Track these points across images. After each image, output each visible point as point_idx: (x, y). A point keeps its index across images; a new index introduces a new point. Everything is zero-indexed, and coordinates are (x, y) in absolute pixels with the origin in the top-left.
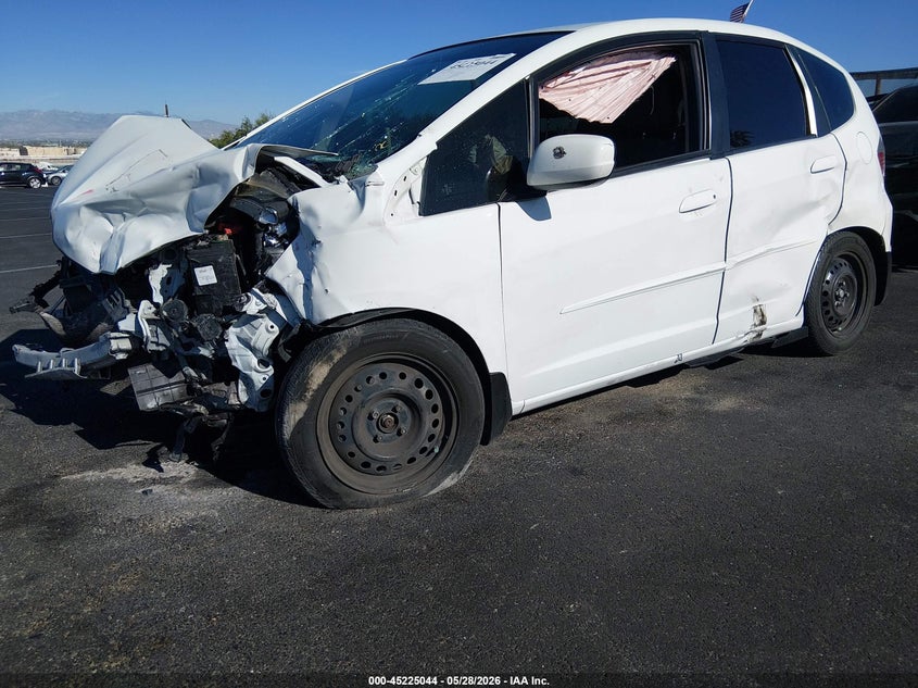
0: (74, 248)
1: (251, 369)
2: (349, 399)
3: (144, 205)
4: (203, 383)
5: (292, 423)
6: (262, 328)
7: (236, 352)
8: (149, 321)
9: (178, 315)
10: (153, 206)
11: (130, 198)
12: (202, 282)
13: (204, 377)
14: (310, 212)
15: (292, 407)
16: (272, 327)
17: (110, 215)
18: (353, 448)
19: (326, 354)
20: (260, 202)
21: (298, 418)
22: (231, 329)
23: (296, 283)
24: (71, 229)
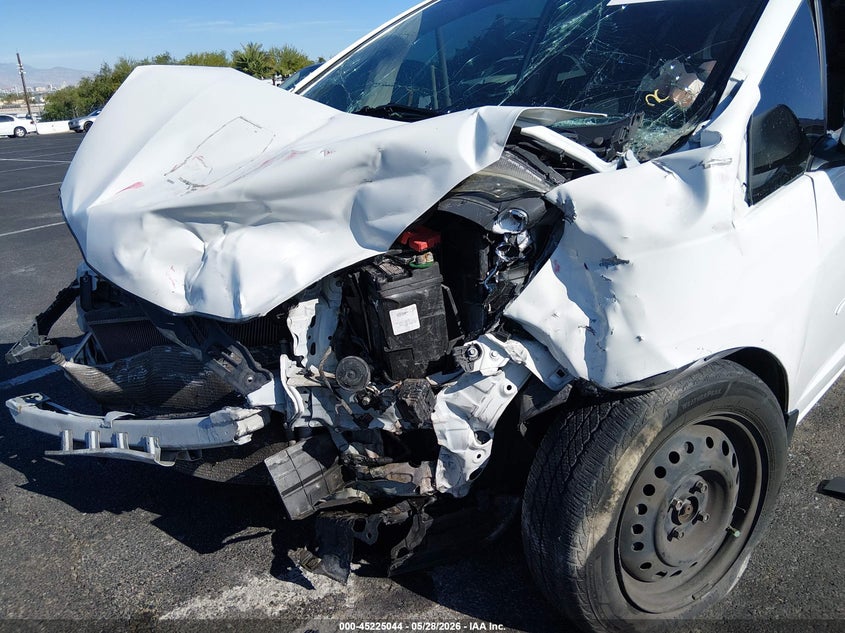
0: (136, 277)
1: (465, 446)
2: (649, 490)
3: (267, 209)
4: (373, 464)
5: (590, 546)
6: (495, 392)
7: (446, 427)
8: (302, 390)
9: (356, 381)
10: (283, 210)
11: (243, 199)
12: (398, 330)
13: (372, 454)
14: (598, 212)
15: (587, 522)
16: (509, 388)
17: (199, 226)
18: (652, 558)
19: (633, 434)
20: (493, 201)
21: (598, 537)
22: (441, 394)
23: (572, 326)
24: (128, 247)
